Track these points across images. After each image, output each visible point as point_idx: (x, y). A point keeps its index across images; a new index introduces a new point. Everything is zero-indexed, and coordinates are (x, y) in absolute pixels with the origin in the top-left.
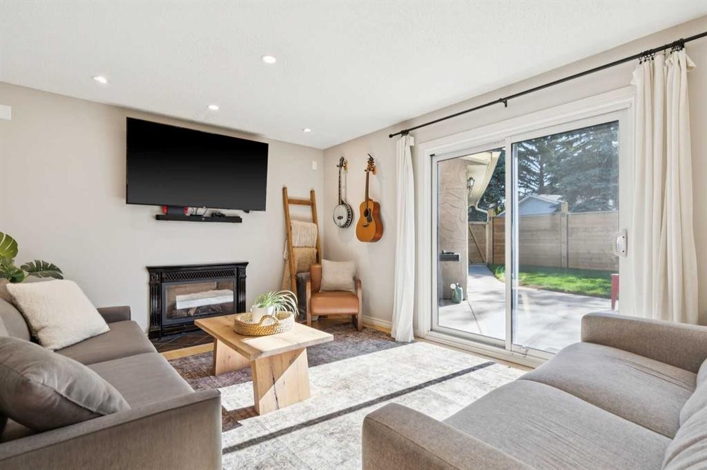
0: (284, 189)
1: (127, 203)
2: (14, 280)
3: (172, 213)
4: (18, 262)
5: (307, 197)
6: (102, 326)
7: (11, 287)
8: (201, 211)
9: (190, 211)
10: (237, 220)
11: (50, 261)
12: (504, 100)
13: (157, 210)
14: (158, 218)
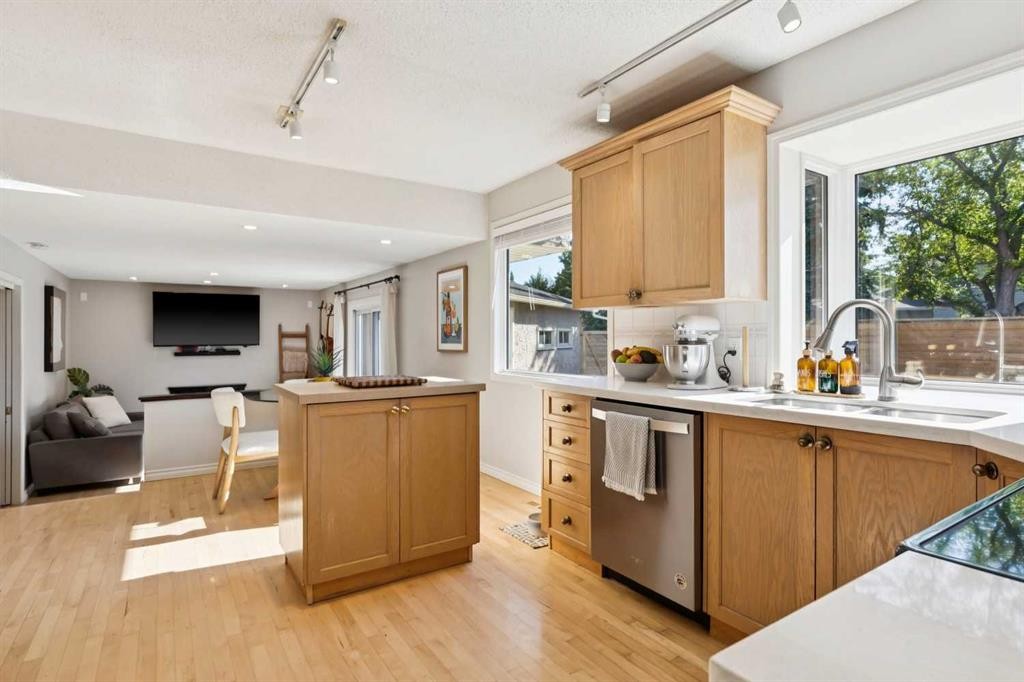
0: (280, 326)
1: (155, 346)
2: (87, 396)
3: (187, 351)
4: (89, 385)
5: (302, 330)
6: (127, 420)
7: (85, 399)
8: (208, 348)
9: (200, 348)
10: (237, 353)
11: (107, 383)
12: (368, 285)
13: (175, 349)
14: (176, 354)
